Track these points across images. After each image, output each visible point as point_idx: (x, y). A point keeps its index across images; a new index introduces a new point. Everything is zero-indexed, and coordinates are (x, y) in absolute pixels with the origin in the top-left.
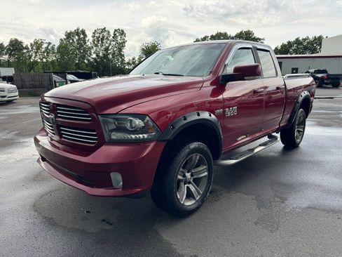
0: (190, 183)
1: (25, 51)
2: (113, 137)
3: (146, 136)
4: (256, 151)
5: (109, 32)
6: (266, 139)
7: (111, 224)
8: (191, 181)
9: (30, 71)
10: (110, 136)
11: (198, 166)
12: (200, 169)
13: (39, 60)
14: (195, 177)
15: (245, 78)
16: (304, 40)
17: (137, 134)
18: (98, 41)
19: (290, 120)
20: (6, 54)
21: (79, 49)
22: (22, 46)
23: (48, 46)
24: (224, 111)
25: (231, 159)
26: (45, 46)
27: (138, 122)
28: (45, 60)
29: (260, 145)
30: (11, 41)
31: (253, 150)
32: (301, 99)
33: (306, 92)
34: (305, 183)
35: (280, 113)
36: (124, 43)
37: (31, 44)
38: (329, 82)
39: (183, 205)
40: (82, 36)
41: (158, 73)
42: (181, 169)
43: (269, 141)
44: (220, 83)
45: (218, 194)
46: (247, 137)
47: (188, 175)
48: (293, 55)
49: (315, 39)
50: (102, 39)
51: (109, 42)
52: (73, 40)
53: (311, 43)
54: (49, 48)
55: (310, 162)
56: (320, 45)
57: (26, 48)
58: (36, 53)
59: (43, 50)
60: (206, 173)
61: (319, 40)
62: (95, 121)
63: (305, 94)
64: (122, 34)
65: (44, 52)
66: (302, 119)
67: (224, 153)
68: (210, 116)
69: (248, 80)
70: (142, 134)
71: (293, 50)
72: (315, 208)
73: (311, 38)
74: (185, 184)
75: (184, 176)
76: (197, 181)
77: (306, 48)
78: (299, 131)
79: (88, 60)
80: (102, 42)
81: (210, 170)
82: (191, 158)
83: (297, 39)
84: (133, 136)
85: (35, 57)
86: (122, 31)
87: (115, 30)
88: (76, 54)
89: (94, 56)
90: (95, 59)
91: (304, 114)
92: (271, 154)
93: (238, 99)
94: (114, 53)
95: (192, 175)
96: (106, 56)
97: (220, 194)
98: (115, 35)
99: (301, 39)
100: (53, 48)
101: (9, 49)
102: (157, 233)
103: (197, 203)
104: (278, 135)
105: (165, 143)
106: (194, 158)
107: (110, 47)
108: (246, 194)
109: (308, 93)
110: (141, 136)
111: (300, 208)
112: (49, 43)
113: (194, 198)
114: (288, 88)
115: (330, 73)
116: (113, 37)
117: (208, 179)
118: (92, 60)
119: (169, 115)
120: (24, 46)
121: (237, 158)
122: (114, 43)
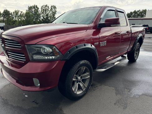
0: (80, 82)
1: (11, 15)
2: (35, 58)
3: (53, 57)
4: (115, 64)
5: (48, 7)
6: (120, 58)
7: (37, 104)
8: (81, 81)
9: (13, 24)
10: (32, 57)
11: (84, 73)
12: (85, 74)
13: (17, 20)
14: (83, 78)
15: (111, 25)
16: (138, 11)
17: (48, 56)
18: (44, 11)
19: (132, 48)
20: (2, 17)
21: (35, 15)
22: (9, 13)
23: (21, 13)
24: (99, 44)
25: (102, 69)
26: (20, 13)
27: (49, 50)
28: (20, 20)
29: (117, 61)
30: (4, 11)
31: (114, 63)
32: (138, 38)
33: (141, 34)
34: (140, 81)
35: (128, 45)
36: (56, 12)
37: (13, 13)
38: (149, 30)
39: (76, 94)
40: (36, 9)
41: (65, 23)
42: (75, 75)
43: (122, 59)
44: (98, 28)
45: (96, 86)
46: (111, 57)
47: (79, 78)
48: (133, 18)
49: (143, 11)
50: (46, 10)
51: (48, 11)
52: (32, 10)
53: (141, 13)
54: (22, 14)
55: (142, 69)
56: (145, 13)
57: (11, 14)
58: (16, 16)
59: (19, 15)
60: (89, 76)
61: (145, 11)
62: (24, 48)
63: (140, 35)
64: (55, 8)
65: (19, 16)
66: (138, 47)
67: (99, 65)
68: (91, 46)
69: (113, 26)
70: (51, 56)
71: (133, 16)
72: (146, 95)
73: (141, 10)
74: (77, 83)
75: (77, 78)
76: (84, 81)
77: (139, 15)
78: (136, 54)
79: (39, 20)
80: (46, 11)
81: (91, 75)
82: (81, 69)
83: (135, 11)
84: (46, 58)
85: (15, 18)
86: (55, 6)
87: (52, 6)
88: (34, 17)
89: (42, 18)
90: (42, 19)
91: (139, 45)
92: (123, 65)
93: (107, 37)
94: (51, 17)
95: (81, 78)
96: (47, 18)
97: (97, 87)
98: (51, 8)
99: (137, 11)
100: (23, 14)
101: (3, 15)
102: (61, 110)
103: (84, 92)
104: (126, 56)
105: (65, 61)
106: (82, 69)
107: (49, 14)
108: (110, 87)
109: (142, 35)
110: (51, 57)
111: (138, 95)
112: (22, 12)
113: (82, 90)
114: (133, 32)
115: (149, 26)
116: (51, 9)
117: (90, 80)
118: (41, 20)
119: (71, 45)
120: (10, 13)
121: (105, 68)
122: (51, 12)
